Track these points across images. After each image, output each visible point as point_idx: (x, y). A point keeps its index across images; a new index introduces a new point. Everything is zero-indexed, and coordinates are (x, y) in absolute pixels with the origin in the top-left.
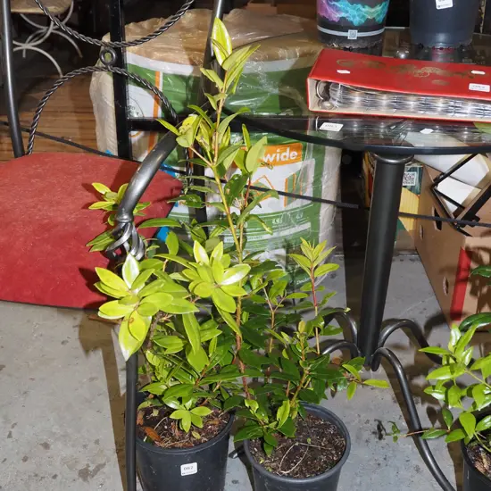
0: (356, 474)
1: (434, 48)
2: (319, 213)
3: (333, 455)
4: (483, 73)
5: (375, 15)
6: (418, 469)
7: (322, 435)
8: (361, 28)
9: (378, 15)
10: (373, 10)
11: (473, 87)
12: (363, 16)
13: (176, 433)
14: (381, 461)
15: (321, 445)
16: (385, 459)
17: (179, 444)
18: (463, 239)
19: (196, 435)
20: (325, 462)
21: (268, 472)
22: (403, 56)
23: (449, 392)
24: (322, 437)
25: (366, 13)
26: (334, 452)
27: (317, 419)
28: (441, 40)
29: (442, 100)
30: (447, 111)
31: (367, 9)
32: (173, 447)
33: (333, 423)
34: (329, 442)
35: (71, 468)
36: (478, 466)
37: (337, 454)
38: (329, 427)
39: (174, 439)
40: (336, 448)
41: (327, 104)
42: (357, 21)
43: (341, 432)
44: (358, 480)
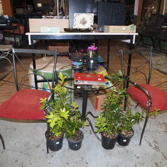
5: (81, 64)
6: (94, 137)
7: (79, 134)
8: (79, 66)
13: (55, 137)
17: (55, 139)
18: (97, 97)
19: (58, 137)
20: (80, 138)
21: (71, 141)
32: (55, 140)
35: (34, 146)
36: (104, 135)
38: (80, 132)
39: (55, 138)
40: (81, 135)
41: (77, 83)
42: (78, 65)
43: (82, 133)
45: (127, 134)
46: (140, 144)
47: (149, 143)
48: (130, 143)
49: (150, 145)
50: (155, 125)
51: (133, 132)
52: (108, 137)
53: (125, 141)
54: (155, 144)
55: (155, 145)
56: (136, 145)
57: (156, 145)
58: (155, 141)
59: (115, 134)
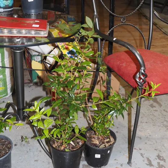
0: (20, 156)
1: (30, 14)
2: (5, 72)
3: (7, 150)
4: (39, 21)
5: (8, 4)
6: (40, 151)
7: (3, 145)
8: (4, 8)
9: (10, 4)
10: (7, 2)
11: (34, 26)
12: (4, 4)
14: (29, 151)
15: (3, 148)
16: (30, 150)
20: (4, 153)
22: (16, 17)
23: (38, 123)
24: (3, 146)
25: (5, 3)
26: (7, 149)
27: (2, 140)
28: (33, 12)
29: (24, 30)
30: (26, 34)
31: (5, 1)
33: (7, 140)
34: (6, 147)
36: (54, 146)
37: (8, 150)
38: (6, 142)
40: (8, 148)
42: (2, 6)
43: (10, 143)
44: (20, 158)
45: (103, 143)
46: (129, 162)
47: (148, 159)
48: (111, 161)
49: (150, 164)
50: (162, 128)
51: (115, 138)
52: (62, 148)
53: (98, 156)
54: (160, 161)
55: (159, 163)
56: (122, 165)
57: (162, 163)
58: (159, 157)
59: (78, 143)
